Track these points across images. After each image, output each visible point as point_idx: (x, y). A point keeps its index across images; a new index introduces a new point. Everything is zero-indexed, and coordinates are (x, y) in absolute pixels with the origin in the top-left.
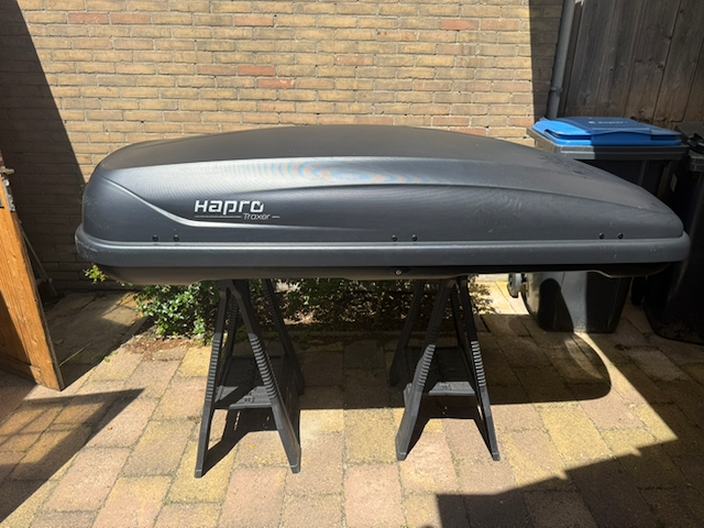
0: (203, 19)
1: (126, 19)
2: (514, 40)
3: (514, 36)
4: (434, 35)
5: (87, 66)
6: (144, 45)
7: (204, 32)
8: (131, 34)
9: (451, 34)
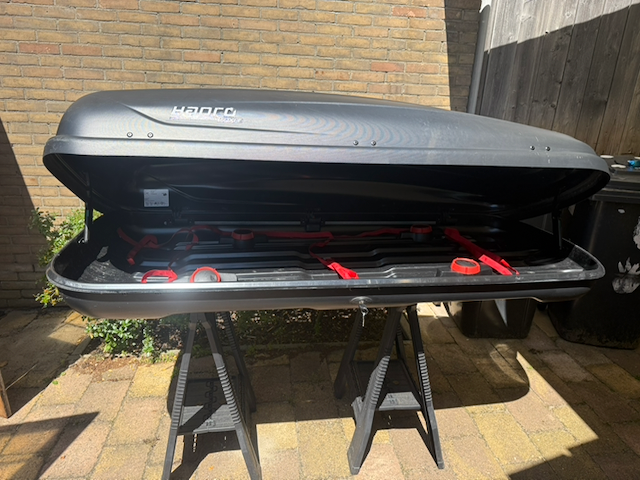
0: (153, 54)
1: (77, 51)
2: (434, 81)
3: (435, 79)
4: (365, 75)
5: (36, 93)
6: (95, 76)
7: (155, 65)
8: (82, 65)
9: (381, 74)
